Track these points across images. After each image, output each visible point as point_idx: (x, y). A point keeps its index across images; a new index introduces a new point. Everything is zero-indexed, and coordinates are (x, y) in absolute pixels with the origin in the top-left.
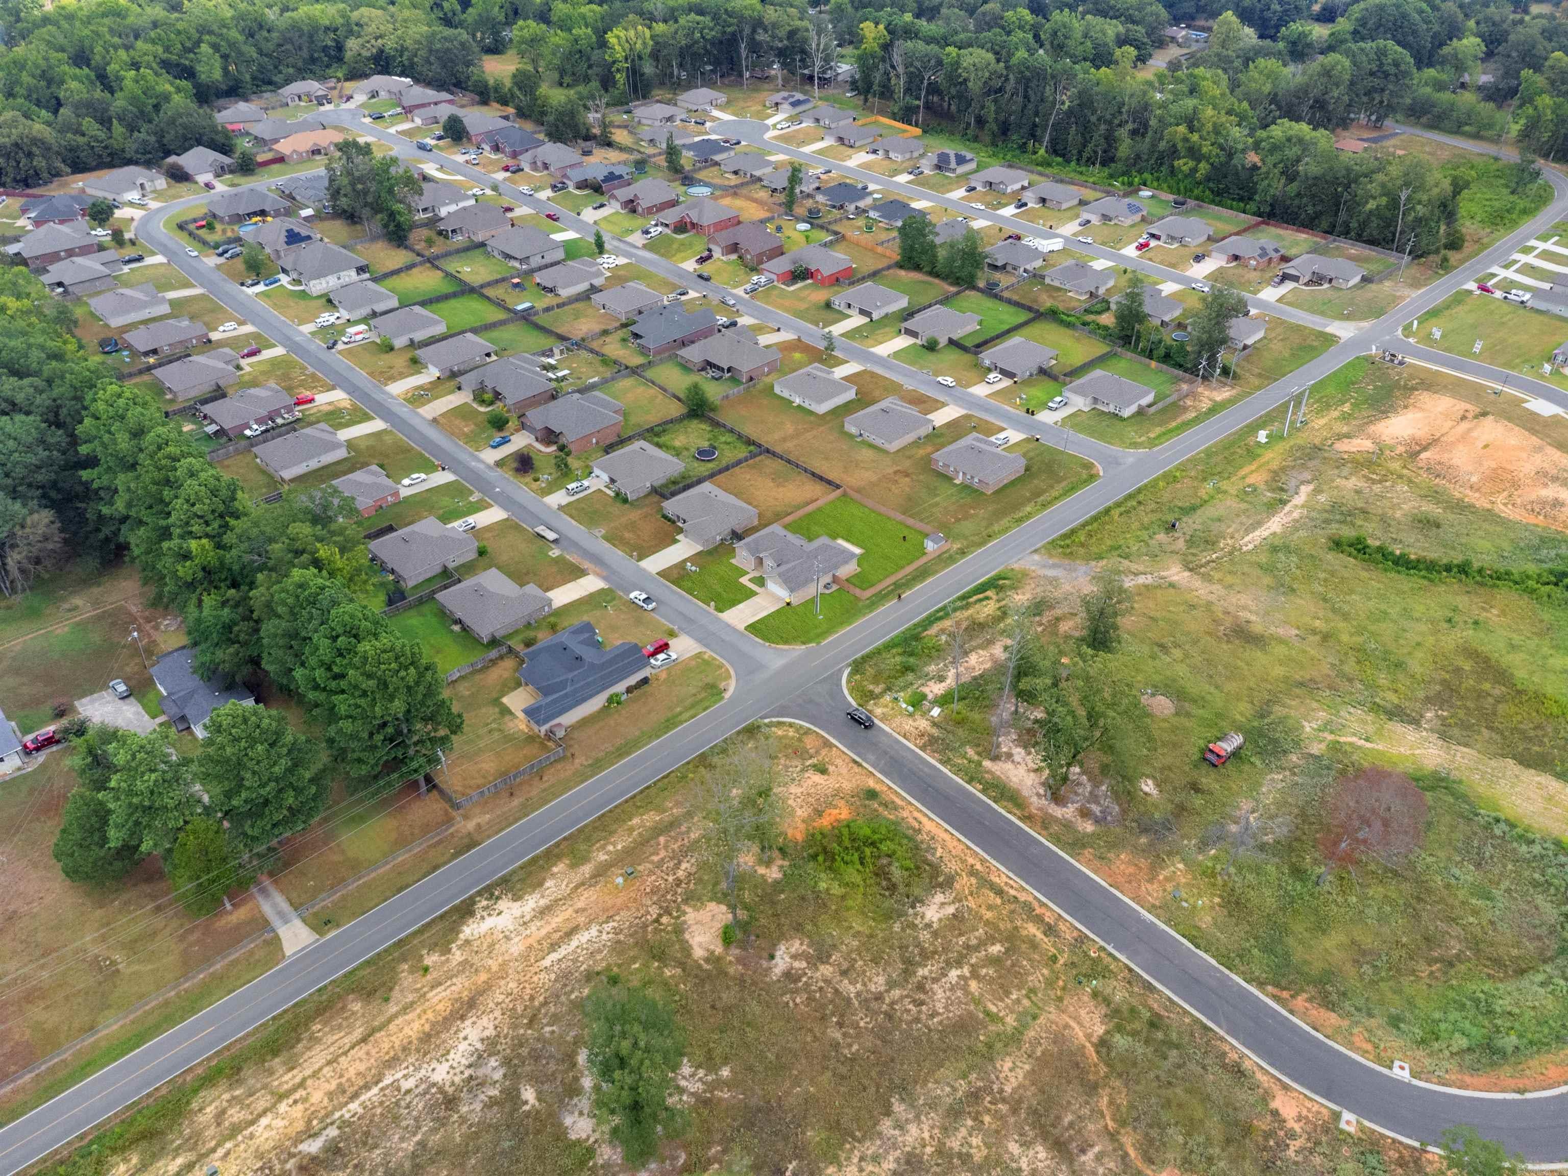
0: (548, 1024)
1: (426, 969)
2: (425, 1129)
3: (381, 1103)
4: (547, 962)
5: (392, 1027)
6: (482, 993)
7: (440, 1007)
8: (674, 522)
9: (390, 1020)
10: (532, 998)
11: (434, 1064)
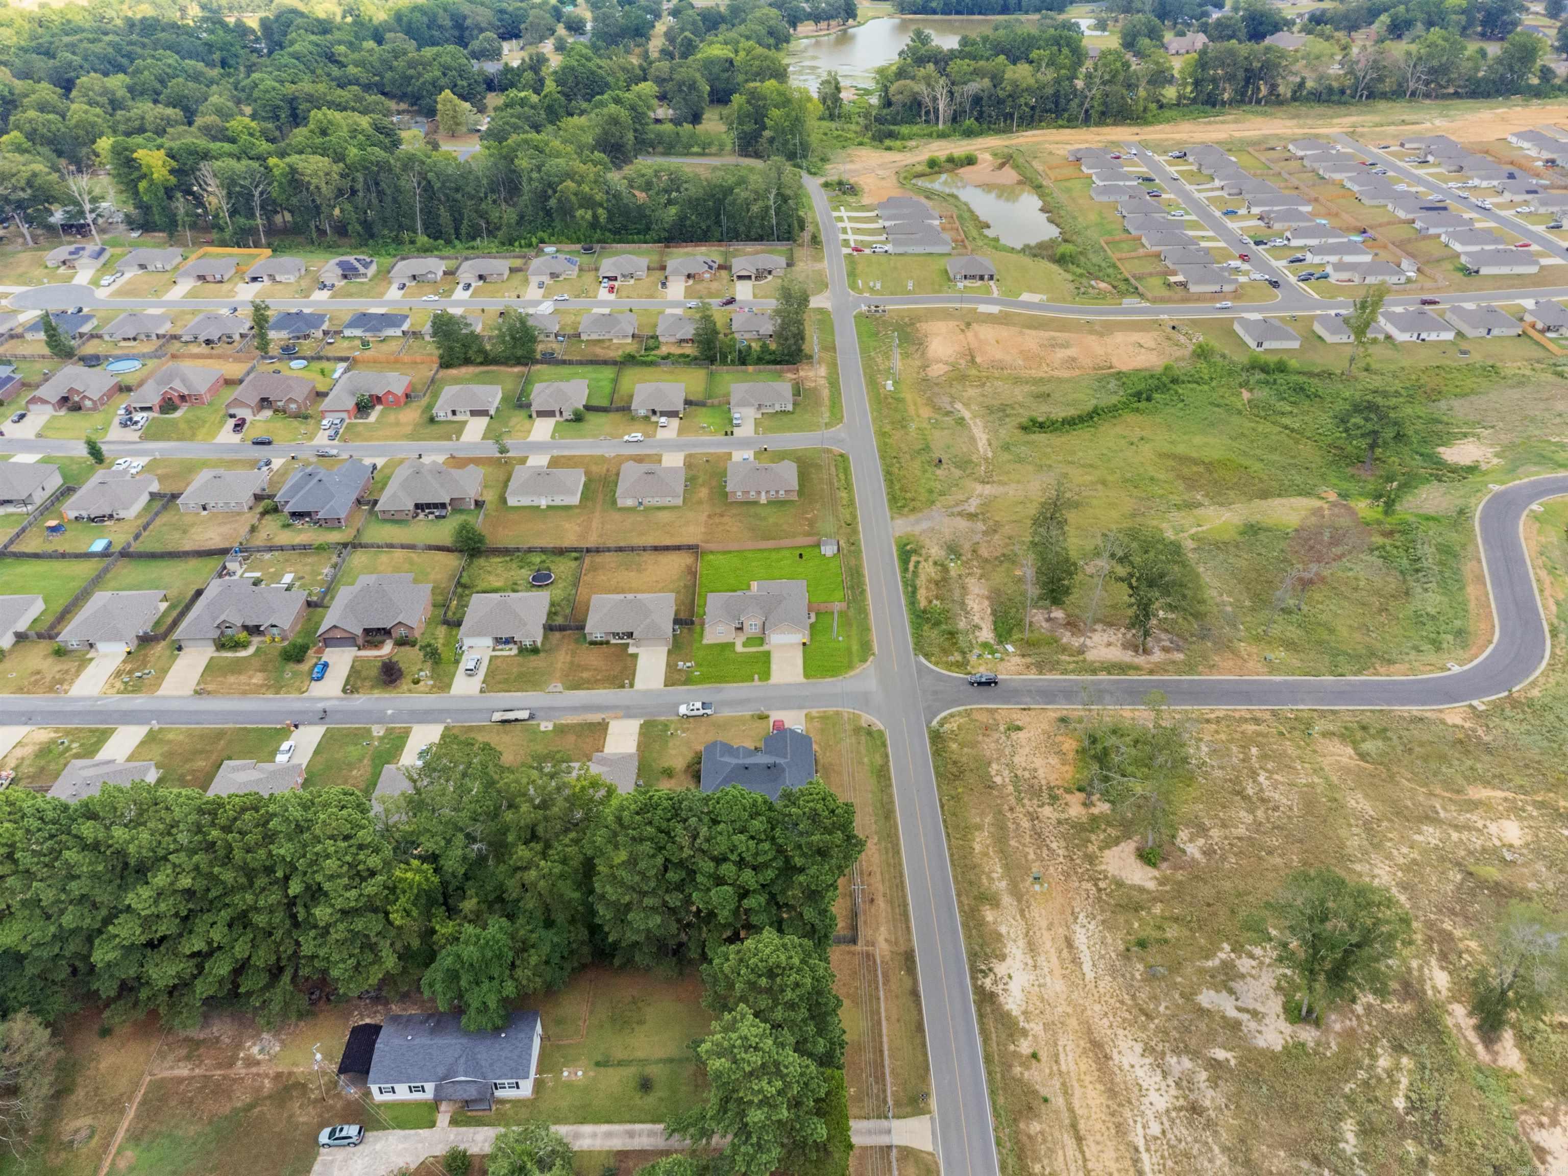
0: (1157, 1006)
1: (1034, 1056)
2: (1210, 1140)
3: (1162, 1157)
4: (1090, 975)
5: (1079, 1112)
6: (1090, 1032)
7: (1083, 1067)
8: (607, 643)
9: (1071, 1110)
10: (1122, 1002)
11: (1145, 1101)
